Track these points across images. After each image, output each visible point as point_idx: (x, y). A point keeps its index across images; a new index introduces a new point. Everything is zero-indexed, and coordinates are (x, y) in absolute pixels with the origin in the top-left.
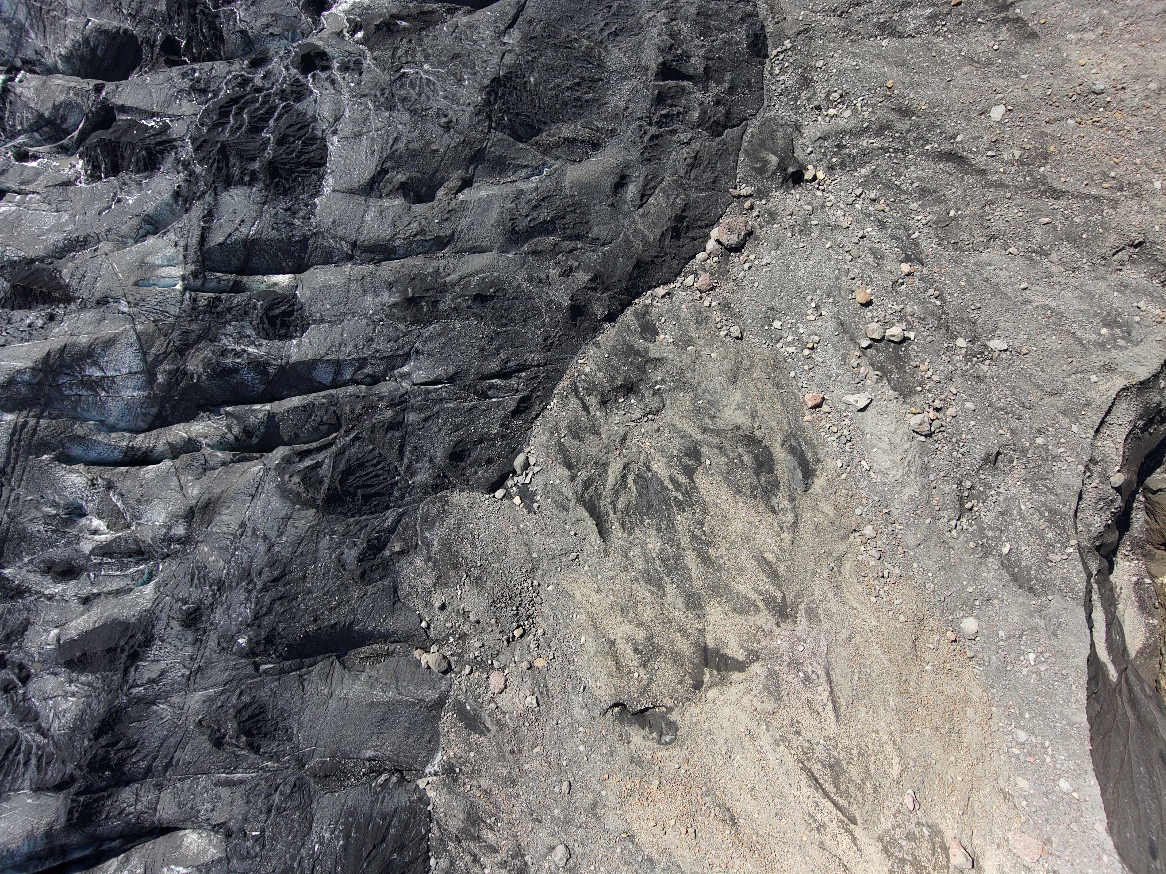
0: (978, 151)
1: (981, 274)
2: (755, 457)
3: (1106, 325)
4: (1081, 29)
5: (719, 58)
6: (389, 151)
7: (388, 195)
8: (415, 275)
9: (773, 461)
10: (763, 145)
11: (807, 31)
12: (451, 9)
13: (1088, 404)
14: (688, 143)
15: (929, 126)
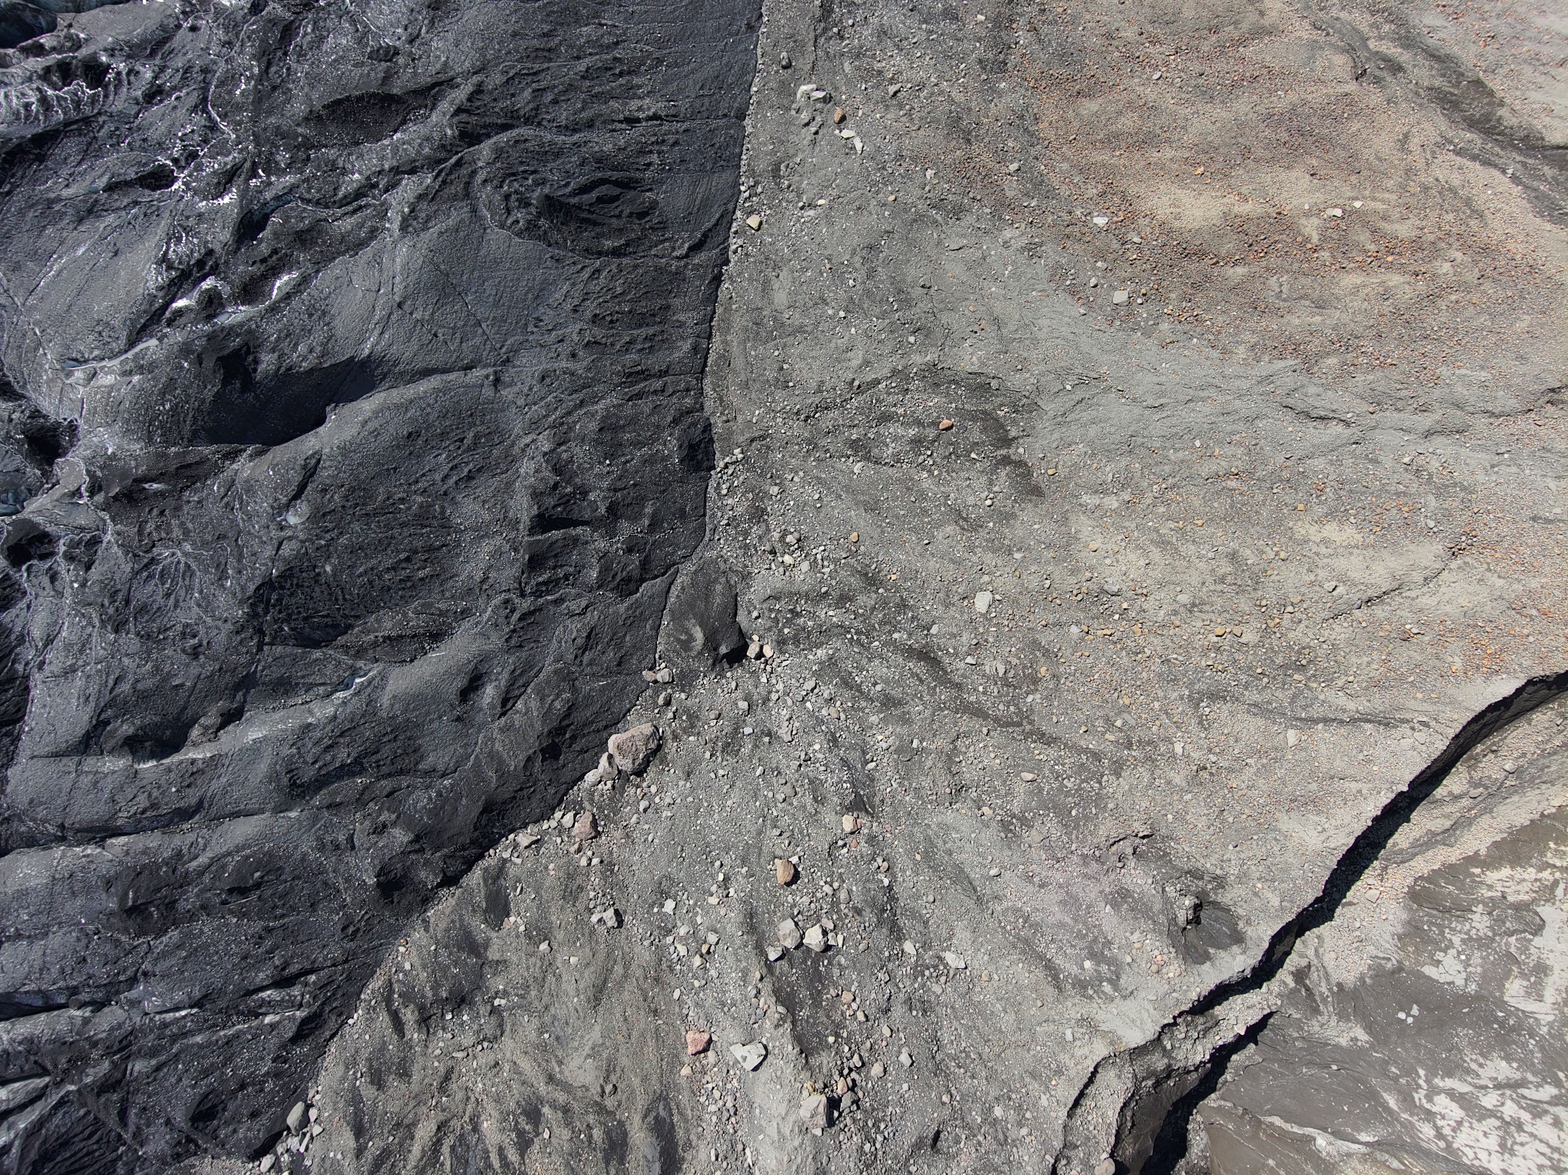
0: (956, 654)
1: (945, 843)
2: (608, 1133)
3: (1092, 956)
4: (1101, 490)
5: (635, 485)
6: (107, 698)
7: (111, 752)
8: (144, 867)
9: (627, 1145)
10: (692, 606)
11: (763, 438)
12: (229, 453)
13: (1059, 1072)
14: (583, 613)
15: (897, 606)
